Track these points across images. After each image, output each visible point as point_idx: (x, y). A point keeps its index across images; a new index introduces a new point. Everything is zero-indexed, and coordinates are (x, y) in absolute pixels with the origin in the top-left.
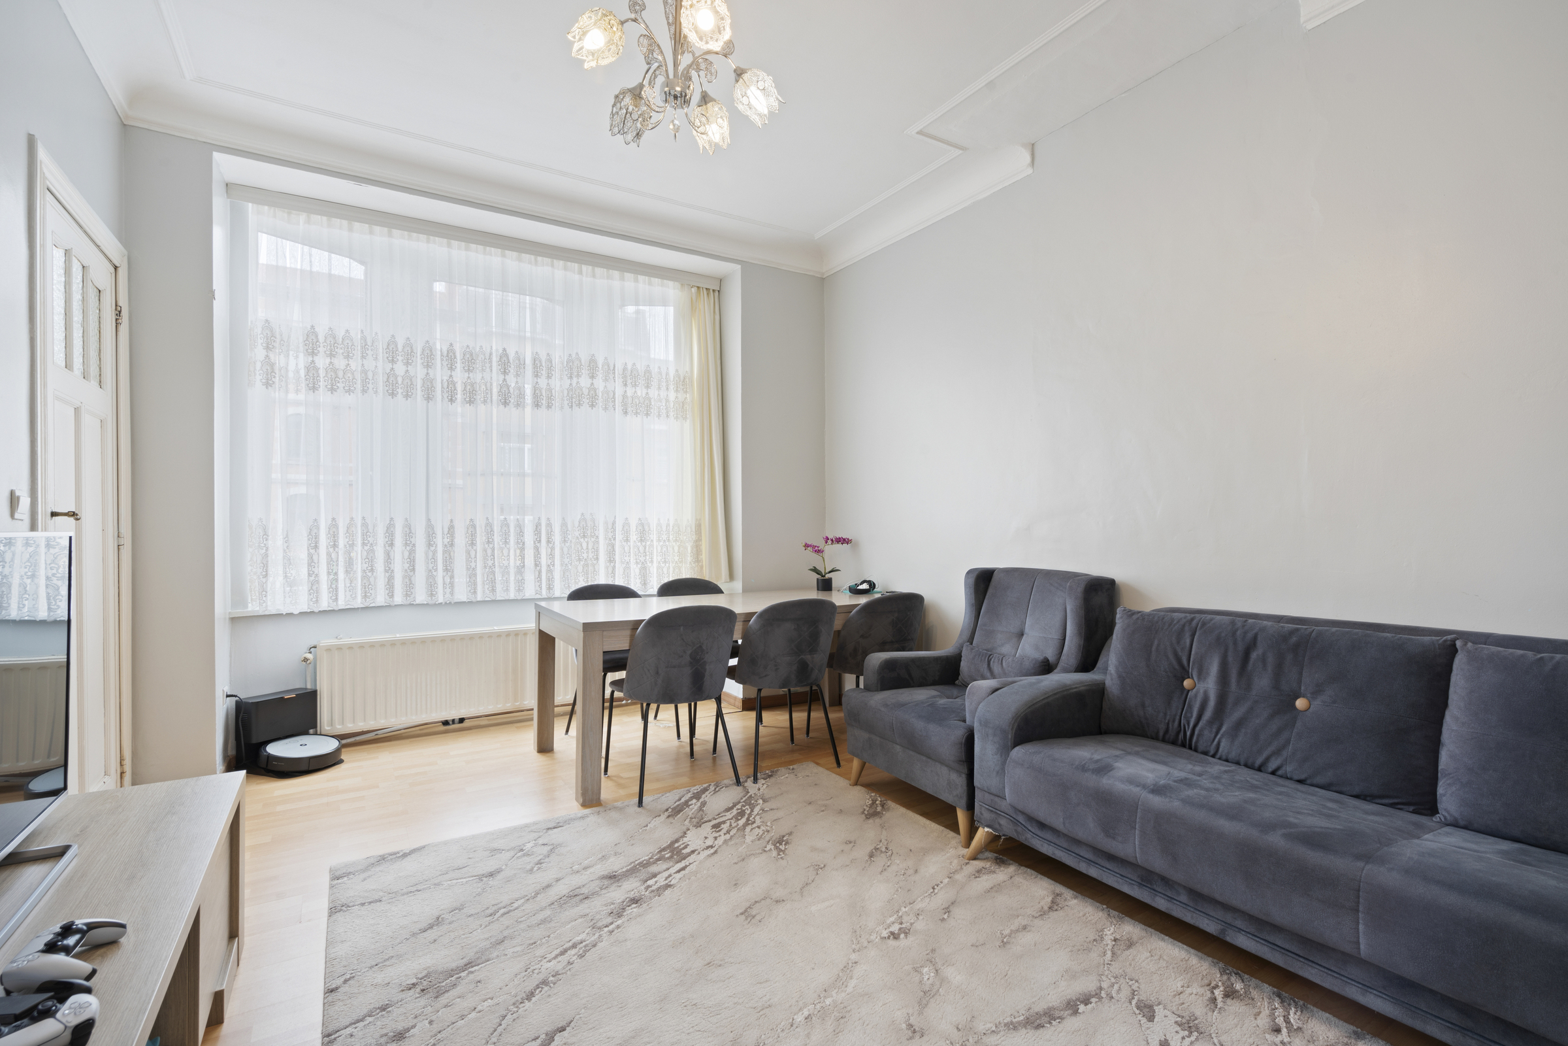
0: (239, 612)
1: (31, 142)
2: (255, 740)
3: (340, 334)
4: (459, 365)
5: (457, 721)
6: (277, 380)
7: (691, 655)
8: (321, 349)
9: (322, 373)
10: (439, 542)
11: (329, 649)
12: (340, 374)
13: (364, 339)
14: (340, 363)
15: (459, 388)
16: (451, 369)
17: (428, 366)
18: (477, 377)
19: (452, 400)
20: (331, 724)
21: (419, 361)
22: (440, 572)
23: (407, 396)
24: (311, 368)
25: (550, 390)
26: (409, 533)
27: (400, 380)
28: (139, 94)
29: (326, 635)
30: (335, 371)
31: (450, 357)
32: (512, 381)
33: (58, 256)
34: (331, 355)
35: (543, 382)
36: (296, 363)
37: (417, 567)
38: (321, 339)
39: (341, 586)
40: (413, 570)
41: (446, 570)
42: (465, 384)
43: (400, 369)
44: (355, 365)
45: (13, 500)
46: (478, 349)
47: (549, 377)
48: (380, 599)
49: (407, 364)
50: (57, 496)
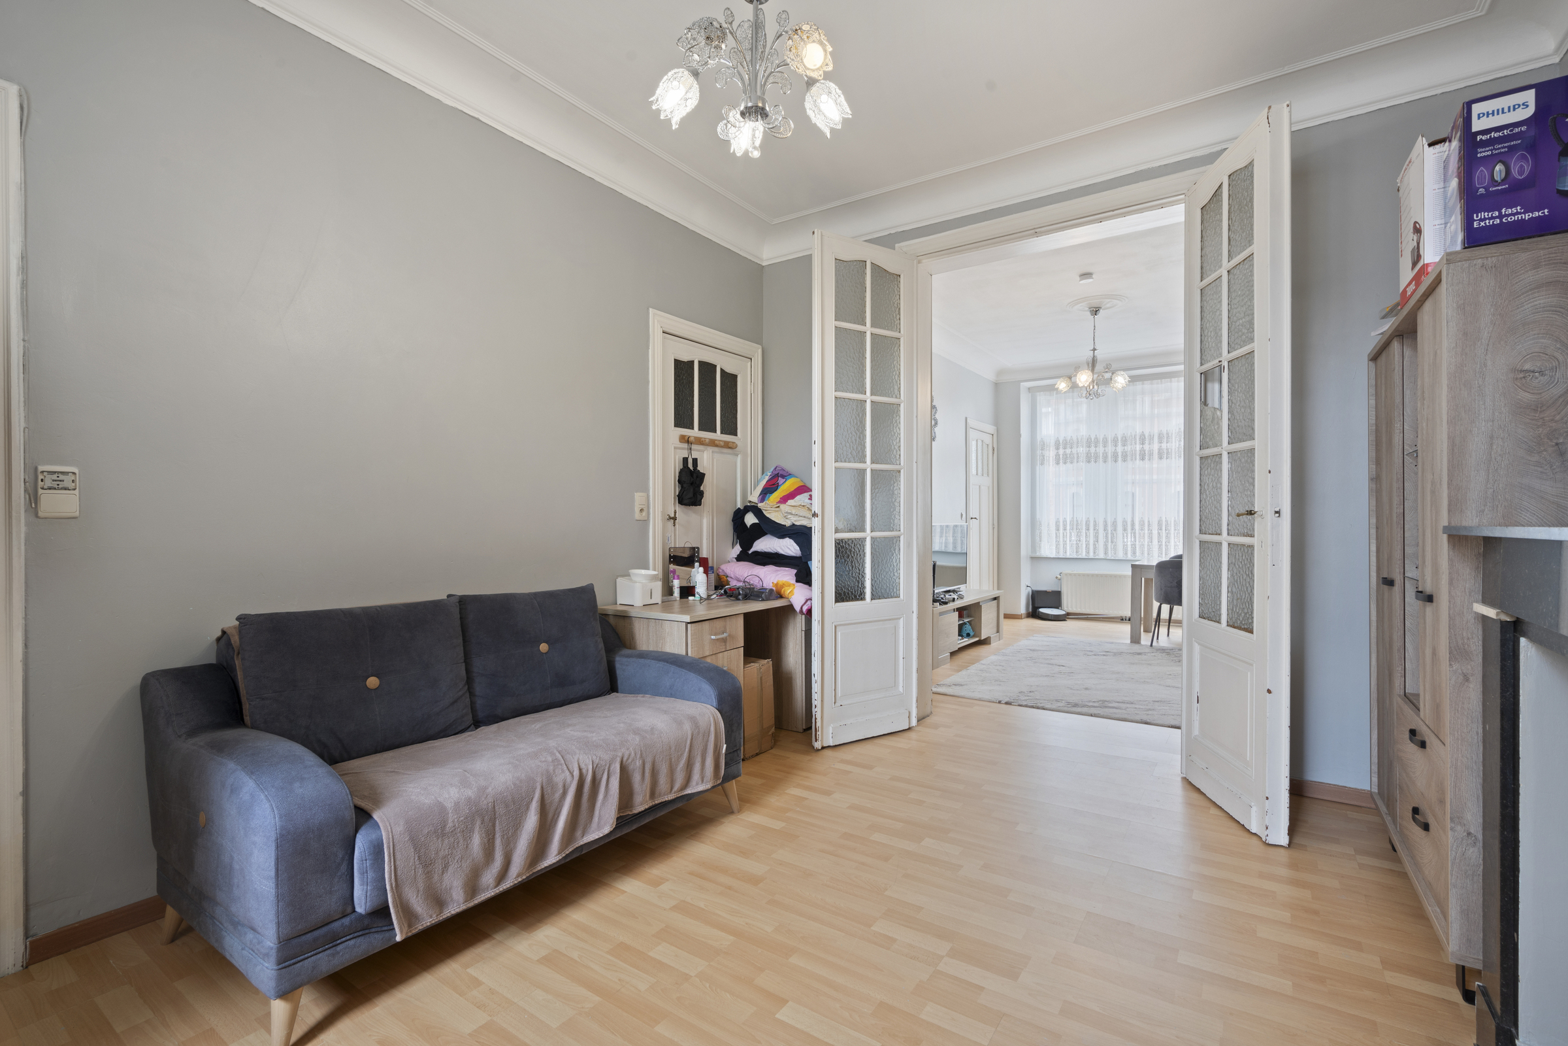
0: (1034, 555)
1: (966, 418)
2: (1036, 606)
3: (1068, 438)
4: (1120, 444)
5: (1127, 619)
6: (1045, 462)
7: (1177, 583)
8: (1061, 447)
9: (1061, 456)
10: (1109, 529)
11: (1066, 575)
12: (1068, 456)
13: (1077, 439)
14: (1068, 451)
15: (1120, 454)
16: (1116, 446)
17: (1105, 447)
18: (1128, 448)
19: (1116, 461)
20: (1067, 607)
21: (1101, 445)
22: (1110, 544)
23: (1096, 462)
24: (1057, 455)
25: (1167, 449)
26: (1095, 525)
27: (1093, 455)
28: (1000, 373)
29: (1068, 569)
30: (1066, 455)
31: (1115, 441)
32: (1146, 447)
33: (974, 443)
34: (1065, 448)
35: (1164, 445)
36: (1051, 453)
37: (1099, 541)
38: (1061, 442)
39: (1068, 548)
40: (1097, 541)
41: (1112, 542)
42: (1122, 453)
43: (1093, 450)
44: (1074, 450)
45: (962, 515)
46: (1129, 434)
47: (1167, 443)
48: (1084, 555)
49: (1096, 447)
50: (973, 512)
